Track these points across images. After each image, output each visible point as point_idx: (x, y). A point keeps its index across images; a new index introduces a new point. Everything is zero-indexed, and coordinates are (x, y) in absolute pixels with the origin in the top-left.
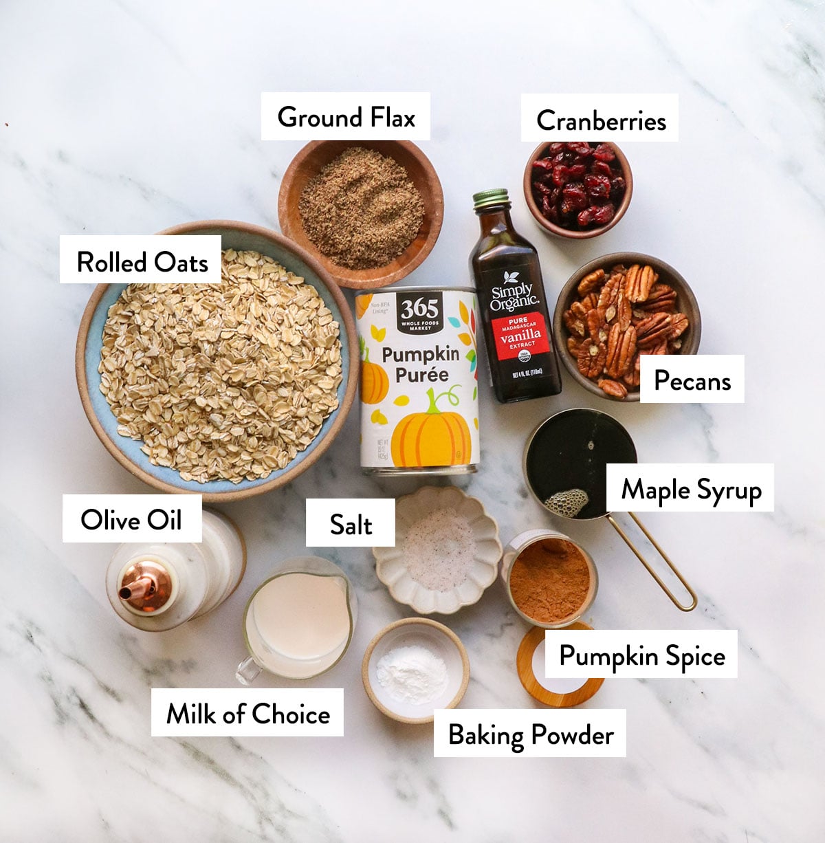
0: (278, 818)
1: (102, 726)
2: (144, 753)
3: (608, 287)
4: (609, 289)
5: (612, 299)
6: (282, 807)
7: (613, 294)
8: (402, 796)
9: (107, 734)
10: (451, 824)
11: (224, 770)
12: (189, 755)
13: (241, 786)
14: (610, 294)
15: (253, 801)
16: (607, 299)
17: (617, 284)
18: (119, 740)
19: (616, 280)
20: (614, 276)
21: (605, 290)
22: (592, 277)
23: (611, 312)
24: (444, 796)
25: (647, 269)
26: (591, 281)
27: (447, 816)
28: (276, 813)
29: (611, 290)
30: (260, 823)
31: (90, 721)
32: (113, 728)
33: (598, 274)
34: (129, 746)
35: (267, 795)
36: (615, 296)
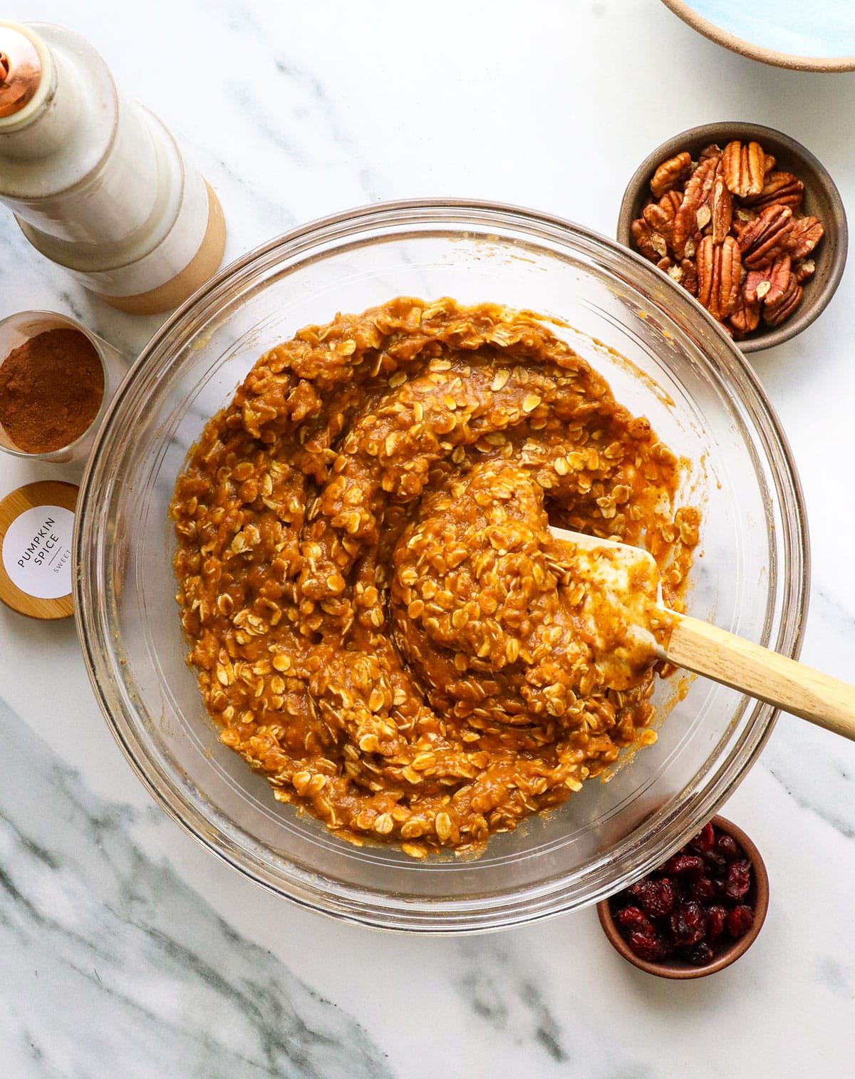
0: (295, 1043)
1: (28, 904)
2: (91, 945)
3: (698, 176)
4: (699, 180)
5: (704, 196)
6: (301, 1026)
7: (706, 187)
8: (483, 1010)
9: (37, 917)
10: (557, 1053)
11: (213, 972)
12: (160, 948)
13: (239, 995)
14: (701, 188)
15: (257, 1018)
16: (697, 194)
17: (711, 173)
18: (55, 926)
19: (709, 166)
20: (707, 161)
21: (693, 183)
22: (672, 164)
23: (703, 214)
24: (546, 1011)
25: (753, 146)
26: (672, 171)
27: (552, 1039)
28: (292, 1035)
29: (703, 181)
30: (268, 1050)
31: (11, 897)
32: (44, 908)
33: (683, 159)
34: (69, 934)
35: (277, 1008)
36: (710, 191)
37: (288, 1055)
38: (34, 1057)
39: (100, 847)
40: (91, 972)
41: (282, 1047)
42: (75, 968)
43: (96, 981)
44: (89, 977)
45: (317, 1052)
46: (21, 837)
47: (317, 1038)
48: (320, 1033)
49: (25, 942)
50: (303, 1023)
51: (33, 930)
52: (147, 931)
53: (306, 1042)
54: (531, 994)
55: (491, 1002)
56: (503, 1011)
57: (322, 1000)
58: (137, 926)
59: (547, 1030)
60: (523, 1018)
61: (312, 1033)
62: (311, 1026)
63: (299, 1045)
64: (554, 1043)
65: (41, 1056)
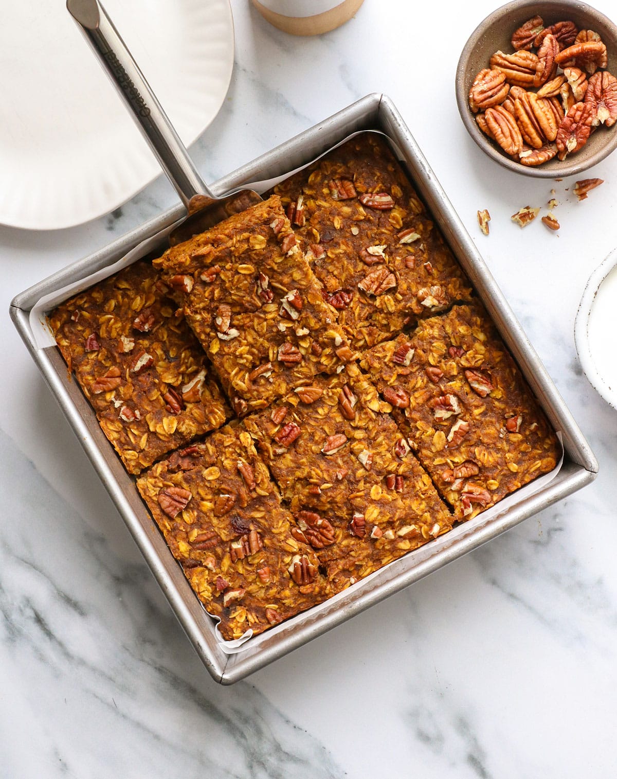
37: (266, 771)
38: (62, 770)
39: (120, 599)
40: (110, 700)
41: (262, 764)
42: (97, 697)
43: (114, 708)
44: (108, 704)
45: (290, 768)
46: (57, 590)
47: (291, 757)
48: (293, 754)
49: (57, 675)
50: (280, 745)
51: (64, 666)
52: (156, 668)
53: (282, 761)
54: (463, 725)
55: (431, 731)
56: (440, 738)
57: (295, 727)
58: (149, 664)
59: (476, 755)
60: (456, 744)
61: (287, 753)
62: (286, 748)
63: (276, 763)
64: (481, 766)
65: (67, 769)
